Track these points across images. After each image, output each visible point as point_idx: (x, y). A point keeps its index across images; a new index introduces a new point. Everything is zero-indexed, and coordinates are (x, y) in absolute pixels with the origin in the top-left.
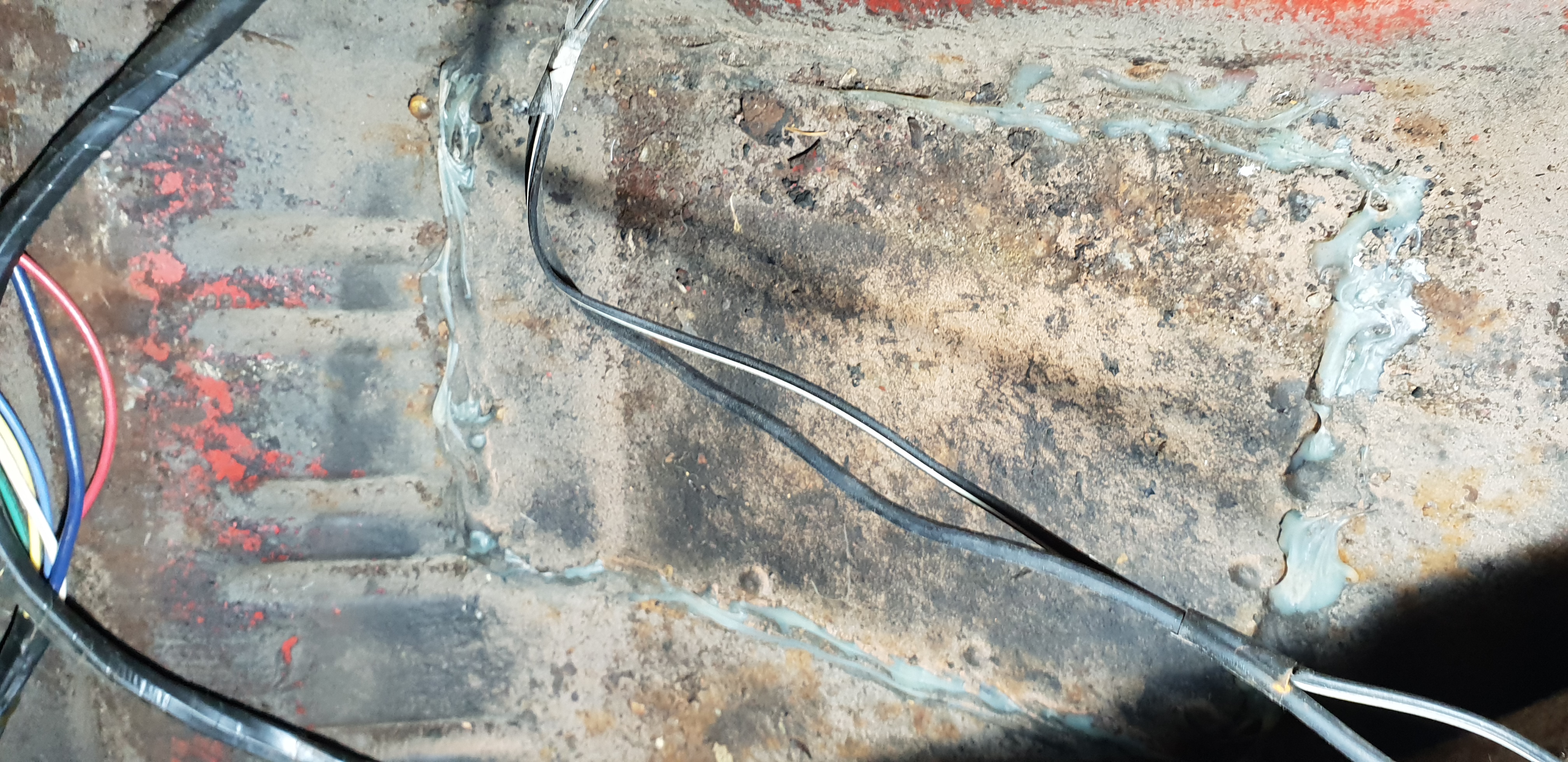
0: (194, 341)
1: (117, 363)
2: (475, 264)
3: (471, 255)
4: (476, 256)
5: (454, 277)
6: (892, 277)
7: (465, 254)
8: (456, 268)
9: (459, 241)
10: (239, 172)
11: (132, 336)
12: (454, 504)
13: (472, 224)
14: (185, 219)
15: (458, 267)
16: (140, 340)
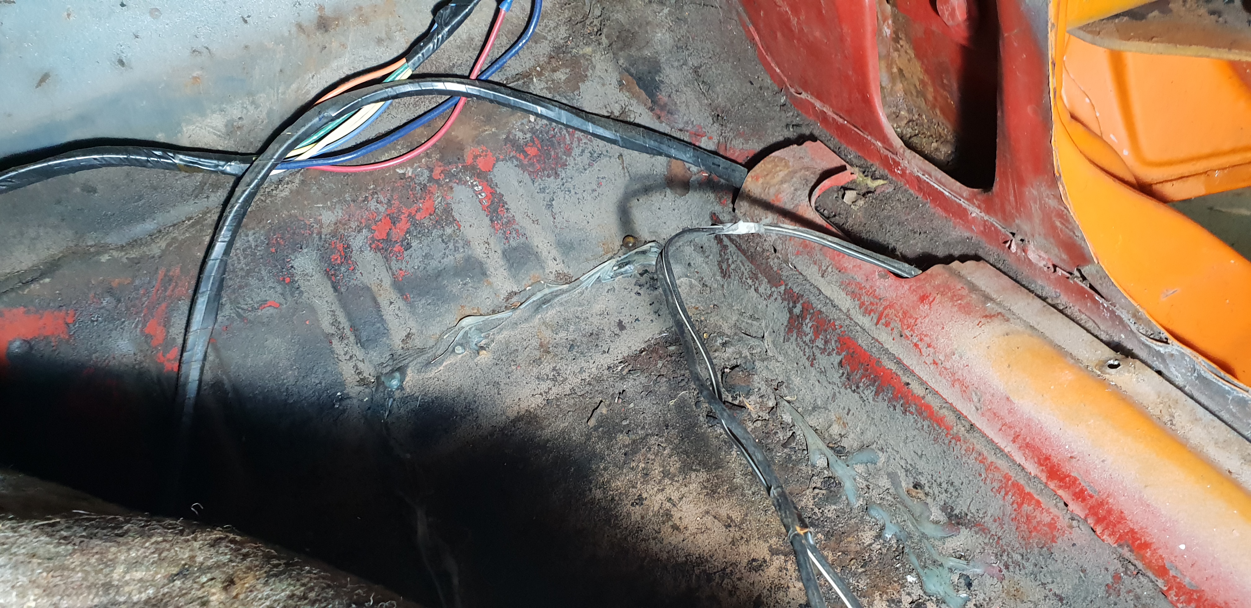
0: (452, 188)
1: (422, 158)
2: (561, 303)
3: (565, 299)
4: (566, 302)
5: (549, 296)
6: (708, 481)
7: (564, 297)
8: (556, 295)
9: (570, 291)
10: (552, 177)
11: (441, 159)
12: (410, 355)
13: (582, 293)
14: (515, 163)
15: (557, 296)
16: (440, 164)
